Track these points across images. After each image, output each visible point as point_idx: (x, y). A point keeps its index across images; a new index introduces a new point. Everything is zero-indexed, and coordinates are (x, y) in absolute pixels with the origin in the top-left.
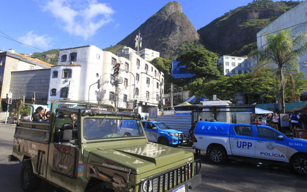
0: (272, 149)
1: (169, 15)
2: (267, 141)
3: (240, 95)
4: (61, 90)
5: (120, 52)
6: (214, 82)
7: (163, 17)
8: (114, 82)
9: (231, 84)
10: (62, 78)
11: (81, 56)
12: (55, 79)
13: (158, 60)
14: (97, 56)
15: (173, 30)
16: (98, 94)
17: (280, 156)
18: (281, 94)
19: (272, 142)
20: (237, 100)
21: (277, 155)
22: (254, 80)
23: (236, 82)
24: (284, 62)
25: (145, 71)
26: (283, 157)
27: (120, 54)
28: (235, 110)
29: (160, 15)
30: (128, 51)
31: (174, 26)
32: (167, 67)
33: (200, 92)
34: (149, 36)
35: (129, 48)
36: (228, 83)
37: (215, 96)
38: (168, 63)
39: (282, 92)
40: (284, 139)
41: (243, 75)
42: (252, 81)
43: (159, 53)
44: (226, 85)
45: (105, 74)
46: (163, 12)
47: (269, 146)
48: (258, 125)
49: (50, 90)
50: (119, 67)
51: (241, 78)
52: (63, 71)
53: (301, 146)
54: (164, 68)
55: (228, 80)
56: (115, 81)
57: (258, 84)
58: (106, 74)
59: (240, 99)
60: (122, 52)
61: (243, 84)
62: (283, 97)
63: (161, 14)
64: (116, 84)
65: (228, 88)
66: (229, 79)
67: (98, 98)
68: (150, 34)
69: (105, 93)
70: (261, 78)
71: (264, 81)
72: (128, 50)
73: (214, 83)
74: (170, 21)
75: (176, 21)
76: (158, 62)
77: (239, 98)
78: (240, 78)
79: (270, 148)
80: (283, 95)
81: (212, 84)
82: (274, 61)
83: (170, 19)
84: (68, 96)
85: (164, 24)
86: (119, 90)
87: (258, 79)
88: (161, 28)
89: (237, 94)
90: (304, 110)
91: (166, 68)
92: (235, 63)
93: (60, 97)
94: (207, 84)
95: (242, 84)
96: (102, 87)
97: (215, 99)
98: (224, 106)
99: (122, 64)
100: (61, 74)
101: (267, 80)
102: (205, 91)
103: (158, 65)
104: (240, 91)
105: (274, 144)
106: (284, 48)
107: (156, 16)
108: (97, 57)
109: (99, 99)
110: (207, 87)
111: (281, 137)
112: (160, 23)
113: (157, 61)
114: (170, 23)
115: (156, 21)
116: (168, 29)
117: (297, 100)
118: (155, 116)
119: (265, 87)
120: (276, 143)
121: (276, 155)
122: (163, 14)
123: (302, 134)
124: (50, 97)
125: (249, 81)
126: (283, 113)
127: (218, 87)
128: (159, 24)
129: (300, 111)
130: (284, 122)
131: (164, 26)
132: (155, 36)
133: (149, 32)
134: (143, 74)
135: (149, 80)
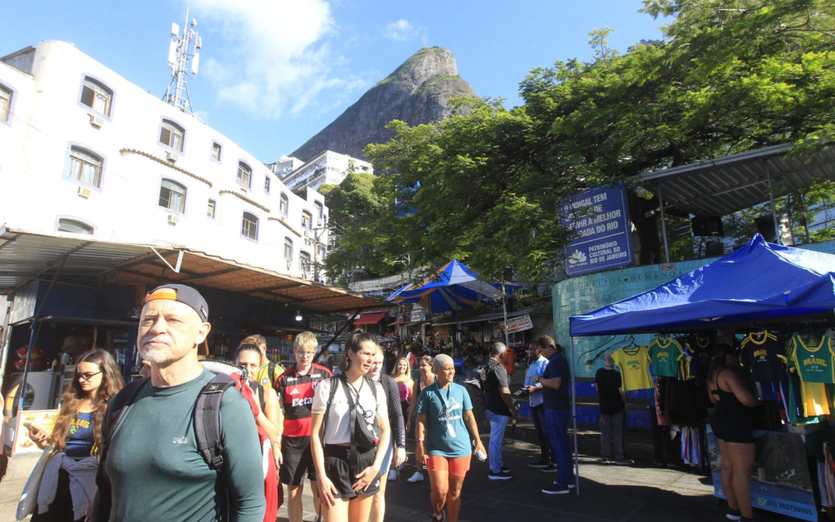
1: (420, 82)
7: (407, 86)
13: (358, 181)
15: (433, 119)
25: (156, 150)
29: (397, 82)
31: (435, 110)
34: (368, 136)
43: (372, 166)
46: (406, 73)
59: (601, 229)
63: (400, 79)
68: (370, 132)
74: (426, 97)
75: (440, 95)
76: (356, 185)
83: (425, 92)
85: (408, 104)
88: (401, 114)
103: (356, 194)
107: (387, 84)
112: (399, 102)
113: (352, 184)
114: (425, 101)
115: (387, 96)
116: (420, 118)
122: (406, 79)
128: (394, 104)
131: (409, 111)
132: (384, 137)
133: (369, 127)
134: (131, 155)
135: (180, 195)
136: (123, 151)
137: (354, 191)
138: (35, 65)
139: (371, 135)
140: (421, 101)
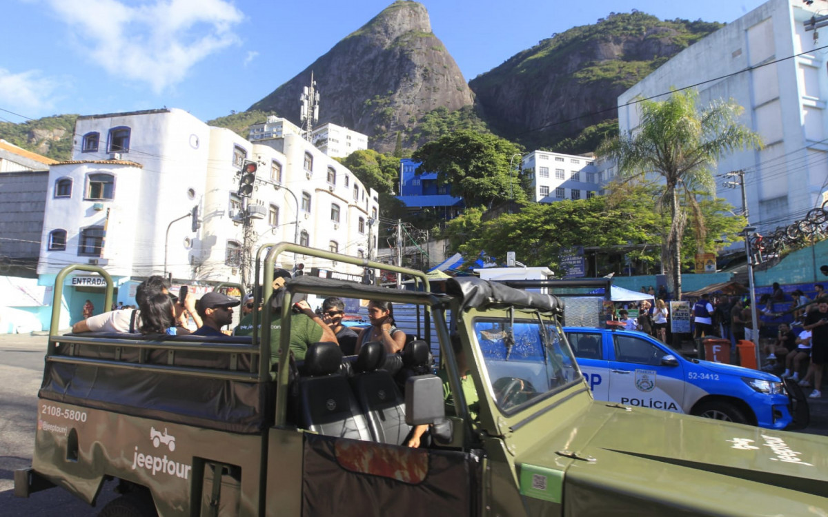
0: (648, 389)
1: (394, 37)
2: (636, 370)
3: (574, 252)
4: (80, 233)
5: (258, 130)
6: (510, 218)
7: (380, 40)
8: (241, 215)
9: (553, 225)
10: (84, 200)
11: (144, 139)
12: (63, 202)
13: (364, 158)
14: (190, 138)
15: (405, 76)
16: (192, 246)
17: (668, 406)
18: (674, 252)
19: (648, 371)
20: (569, 266)
21: (661, 403)
22: (610, 215)
23: (565, 219)
24: (680, 173)
25: (326, 186)
26: (675, 407)
27: (258, 136)
28: (562, 293)
29: (369, 35)
30: (280, 129)
31: (407, 68)
32: (388, 176)
33: (473, 244)
34: (340, 89)
35: (283, 120)
36: (546, 222)
37: (511, 256)
38: (389, 166)
39: (675, 247)
40: (676, 364)
41: (582, 202)
42: (605, 218)
43: (365, 138)
44: (540, 226)
45: (212, 191)
46: (379, 26)
47: (641, 381)
48: (617, 331)
49: (46, 232)
50: (253, 173)
51: (579, 211)
52: (89, 180)
53: (716, 379)
54: (380, 179)
55: (545, 213)
56: (244, 211)
57: (619, 226)
58: (217, 190)
59: (574, 262)
60: (263, 130)
61: (584, 225)
62: (676, 259)
63: (373, 32)
64: (245, 218)
65: (546, 236)
66: (547, 211)
67: (193, 257)
68: (342, 85)
69: (214, 243)
70: (625, 210)
71: (634, 217)
72: (282, 127)
73: (509, 221)
74: (399, 53)
75: (413, 52)
76: (363, 161)
77: (572, 261)
78: (575, 211)
79: (645, 388)
80: (677, 255)
81: (506, 225)
82: (659, 169)
83: (399, 47)
84: (102, 252)
85: (380, 59)
86: (253, 237)
87: (618, 213)
88: (373, 69)
89: (569, 250)
90: (724, 293)
91: (384, 178)
92: (563, 170)
93: (79, 255)
94: (493, 223)
95: (581, 223)
96: (204, 227)
97: (513, 264)
98: (534, 280)
99: (263, 163)
100: (81, 187)
101: (640, 215)
102: (486, 242)
103: (364, 170)
104: (577, 243)
105: (653, 376)
106: (682, 137)
107: (360, 36)
108: (190, 143)
109: (195, 260)
110: (491, 232)
111: (670, 358)
112: (371, 56)
113: (359, 161)
114: (398, 57)
115: (360, 49)
116: (392, 74)
117: (709, 267)
118: (353, 308)
119: (636, 234)
120: (658, 373)
121: (658, 405)
122: (379, 32)
123: (719, 350)
124: (45, 255)
125: (598, 218)
126: (677, 300)
127: (519, 232)
128: (366, 58)
129: (716, 294)
130: (679, 321)
131: (382, 66)
132: (355, 91)
133: (340, 79)
134: (321, 192)
135: (337, 211)
136: (317, 190)
137: (362, 167)
138: (285, 148)
139: (342, 88)
140: (394, 56)
